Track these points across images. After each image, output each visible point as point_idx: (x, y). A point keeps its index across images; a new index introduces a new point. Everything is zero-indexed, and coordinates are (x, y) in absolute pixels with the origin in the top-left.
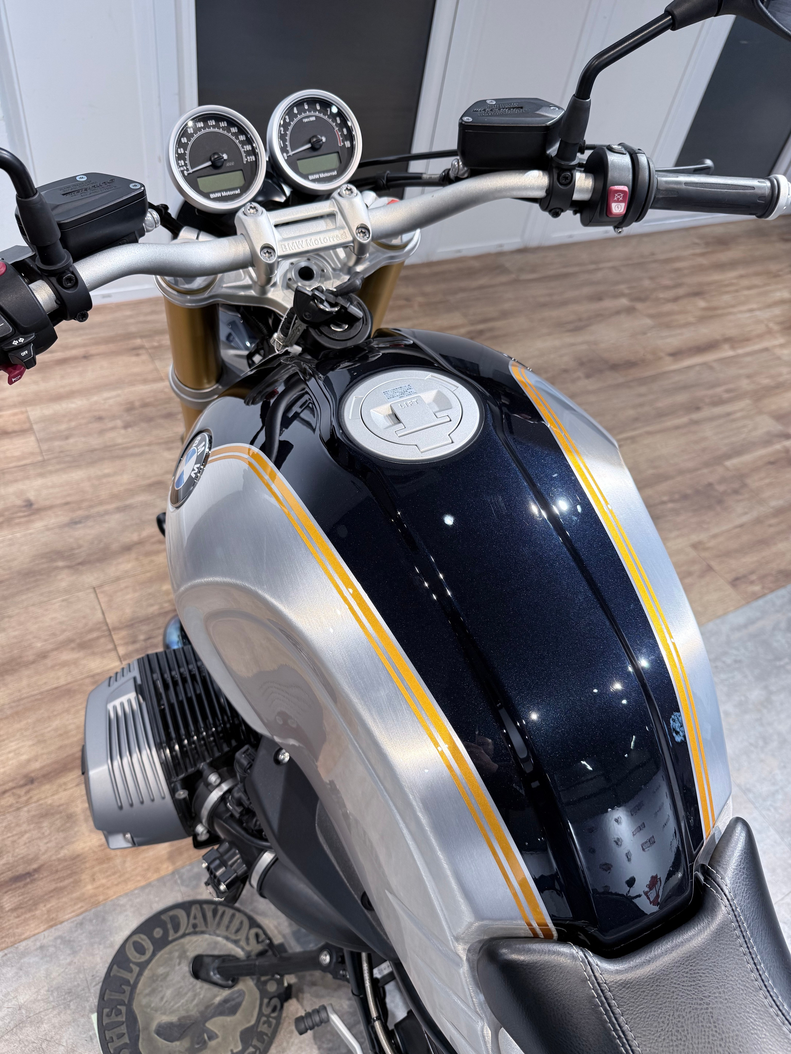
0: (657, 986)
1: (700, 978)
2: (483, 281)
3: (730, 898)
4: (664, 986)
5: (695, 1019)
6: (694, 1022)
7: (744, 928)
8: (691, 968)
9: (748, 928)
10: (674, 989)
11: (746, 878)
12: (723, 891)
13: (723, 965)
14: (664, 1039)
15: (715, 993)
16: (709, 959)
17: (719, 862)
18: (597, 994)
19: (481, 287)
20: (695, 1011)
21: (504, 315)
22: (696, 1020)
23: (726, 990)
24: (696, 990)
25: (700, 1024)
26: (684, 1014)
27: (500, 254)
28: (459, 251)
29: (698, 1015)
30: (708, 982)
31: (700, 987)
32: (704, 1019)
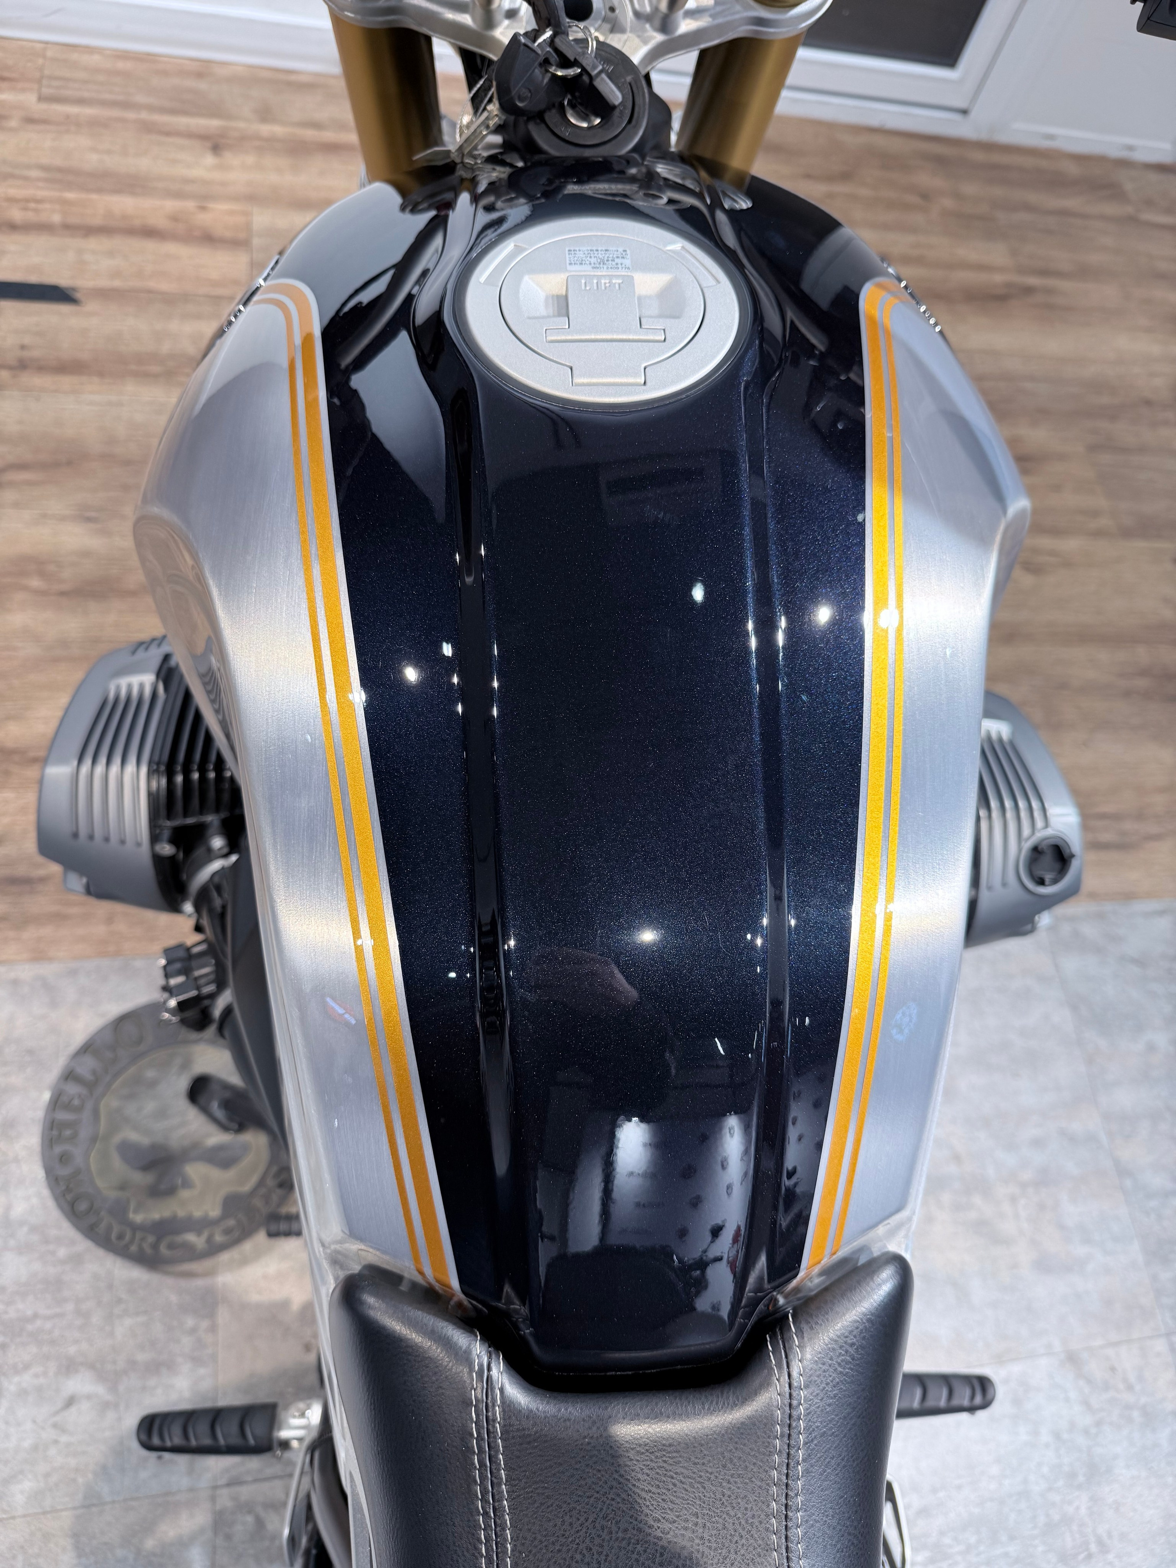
0: (587, 1465)
1: (671, 1486)
2: (1072, 203)
3: (795, 1384)
4: (599, 1471)
5: (629, 1544)
6: (624, 1548)
7: (798, 1442)
8: (662, 1464)
9: (805, 1443)
10: (614, 1484)
11: (847, 1363)
12: (788, 1367)
13: (724, 1484)
14: (559, 1551)
15: (686, 1521)
16: (703, 1464)
17: (811, 1316)
18: (478, 1433)
19: (1063, 213)
20: (635, 1532)
21: (1084, 273)
22: (630, 1548)
23: (708, 1524)
24: (654, 1503)
25: (635, 1556)
26: (614, 1529)
27: (1123, 164)
28: (1051, 137)
29: (638, 1541)
30: (683, 1498)
31: (663, 1500)
32: (645, 1551)
